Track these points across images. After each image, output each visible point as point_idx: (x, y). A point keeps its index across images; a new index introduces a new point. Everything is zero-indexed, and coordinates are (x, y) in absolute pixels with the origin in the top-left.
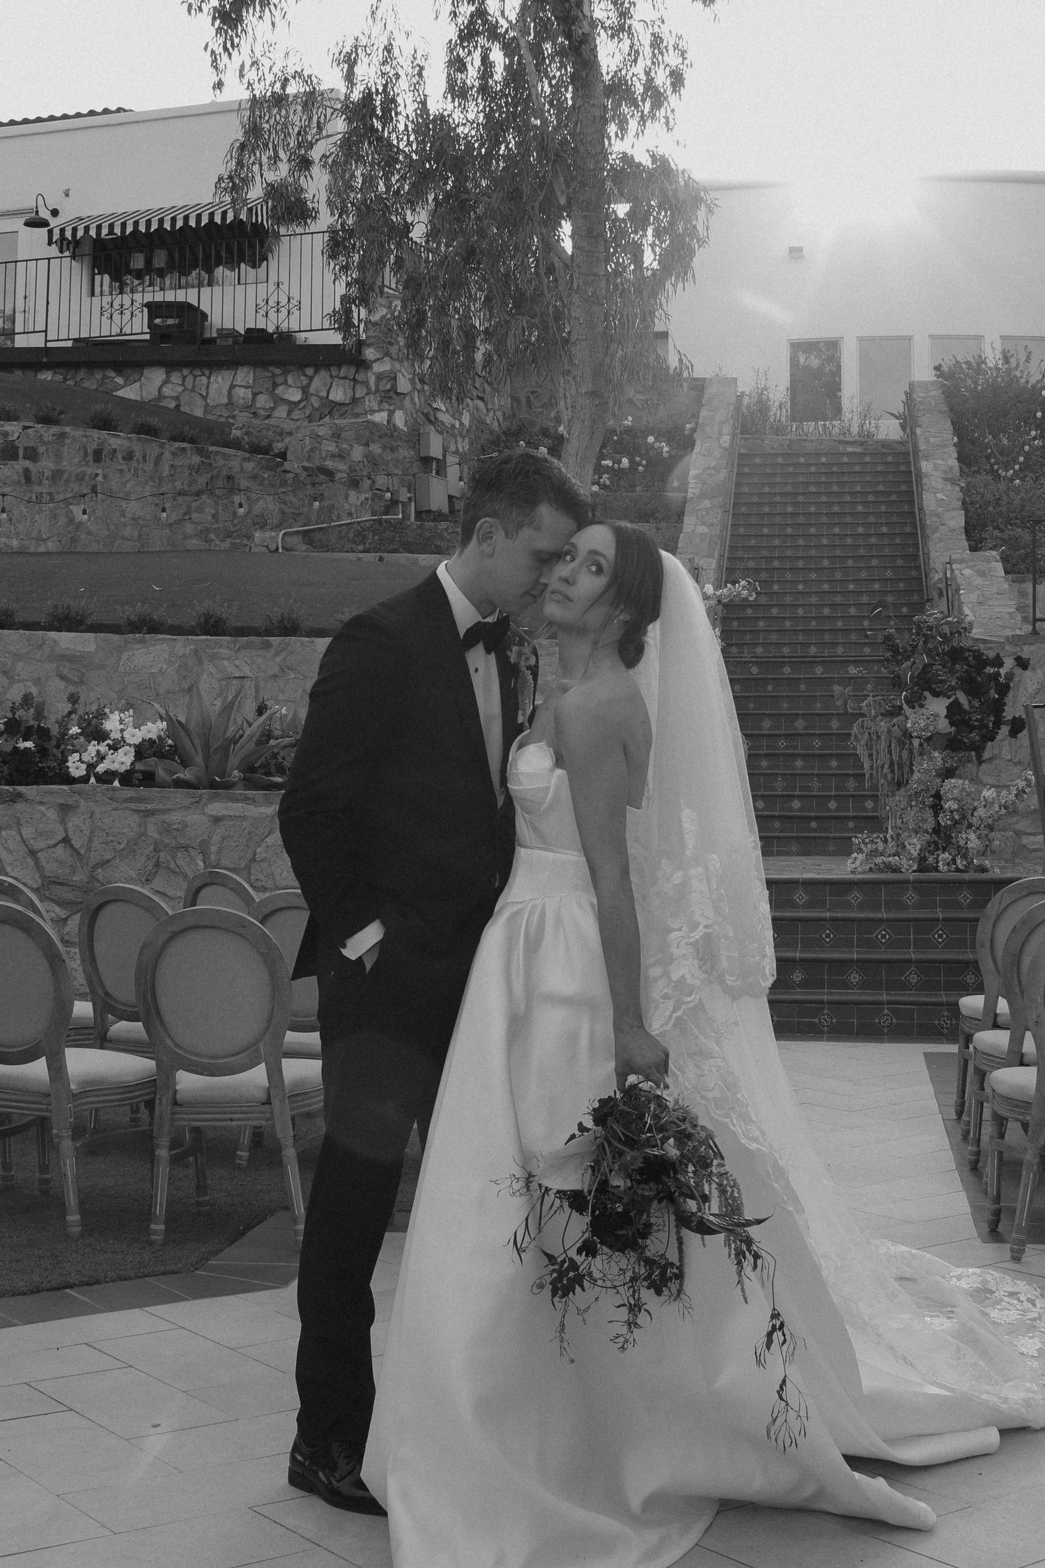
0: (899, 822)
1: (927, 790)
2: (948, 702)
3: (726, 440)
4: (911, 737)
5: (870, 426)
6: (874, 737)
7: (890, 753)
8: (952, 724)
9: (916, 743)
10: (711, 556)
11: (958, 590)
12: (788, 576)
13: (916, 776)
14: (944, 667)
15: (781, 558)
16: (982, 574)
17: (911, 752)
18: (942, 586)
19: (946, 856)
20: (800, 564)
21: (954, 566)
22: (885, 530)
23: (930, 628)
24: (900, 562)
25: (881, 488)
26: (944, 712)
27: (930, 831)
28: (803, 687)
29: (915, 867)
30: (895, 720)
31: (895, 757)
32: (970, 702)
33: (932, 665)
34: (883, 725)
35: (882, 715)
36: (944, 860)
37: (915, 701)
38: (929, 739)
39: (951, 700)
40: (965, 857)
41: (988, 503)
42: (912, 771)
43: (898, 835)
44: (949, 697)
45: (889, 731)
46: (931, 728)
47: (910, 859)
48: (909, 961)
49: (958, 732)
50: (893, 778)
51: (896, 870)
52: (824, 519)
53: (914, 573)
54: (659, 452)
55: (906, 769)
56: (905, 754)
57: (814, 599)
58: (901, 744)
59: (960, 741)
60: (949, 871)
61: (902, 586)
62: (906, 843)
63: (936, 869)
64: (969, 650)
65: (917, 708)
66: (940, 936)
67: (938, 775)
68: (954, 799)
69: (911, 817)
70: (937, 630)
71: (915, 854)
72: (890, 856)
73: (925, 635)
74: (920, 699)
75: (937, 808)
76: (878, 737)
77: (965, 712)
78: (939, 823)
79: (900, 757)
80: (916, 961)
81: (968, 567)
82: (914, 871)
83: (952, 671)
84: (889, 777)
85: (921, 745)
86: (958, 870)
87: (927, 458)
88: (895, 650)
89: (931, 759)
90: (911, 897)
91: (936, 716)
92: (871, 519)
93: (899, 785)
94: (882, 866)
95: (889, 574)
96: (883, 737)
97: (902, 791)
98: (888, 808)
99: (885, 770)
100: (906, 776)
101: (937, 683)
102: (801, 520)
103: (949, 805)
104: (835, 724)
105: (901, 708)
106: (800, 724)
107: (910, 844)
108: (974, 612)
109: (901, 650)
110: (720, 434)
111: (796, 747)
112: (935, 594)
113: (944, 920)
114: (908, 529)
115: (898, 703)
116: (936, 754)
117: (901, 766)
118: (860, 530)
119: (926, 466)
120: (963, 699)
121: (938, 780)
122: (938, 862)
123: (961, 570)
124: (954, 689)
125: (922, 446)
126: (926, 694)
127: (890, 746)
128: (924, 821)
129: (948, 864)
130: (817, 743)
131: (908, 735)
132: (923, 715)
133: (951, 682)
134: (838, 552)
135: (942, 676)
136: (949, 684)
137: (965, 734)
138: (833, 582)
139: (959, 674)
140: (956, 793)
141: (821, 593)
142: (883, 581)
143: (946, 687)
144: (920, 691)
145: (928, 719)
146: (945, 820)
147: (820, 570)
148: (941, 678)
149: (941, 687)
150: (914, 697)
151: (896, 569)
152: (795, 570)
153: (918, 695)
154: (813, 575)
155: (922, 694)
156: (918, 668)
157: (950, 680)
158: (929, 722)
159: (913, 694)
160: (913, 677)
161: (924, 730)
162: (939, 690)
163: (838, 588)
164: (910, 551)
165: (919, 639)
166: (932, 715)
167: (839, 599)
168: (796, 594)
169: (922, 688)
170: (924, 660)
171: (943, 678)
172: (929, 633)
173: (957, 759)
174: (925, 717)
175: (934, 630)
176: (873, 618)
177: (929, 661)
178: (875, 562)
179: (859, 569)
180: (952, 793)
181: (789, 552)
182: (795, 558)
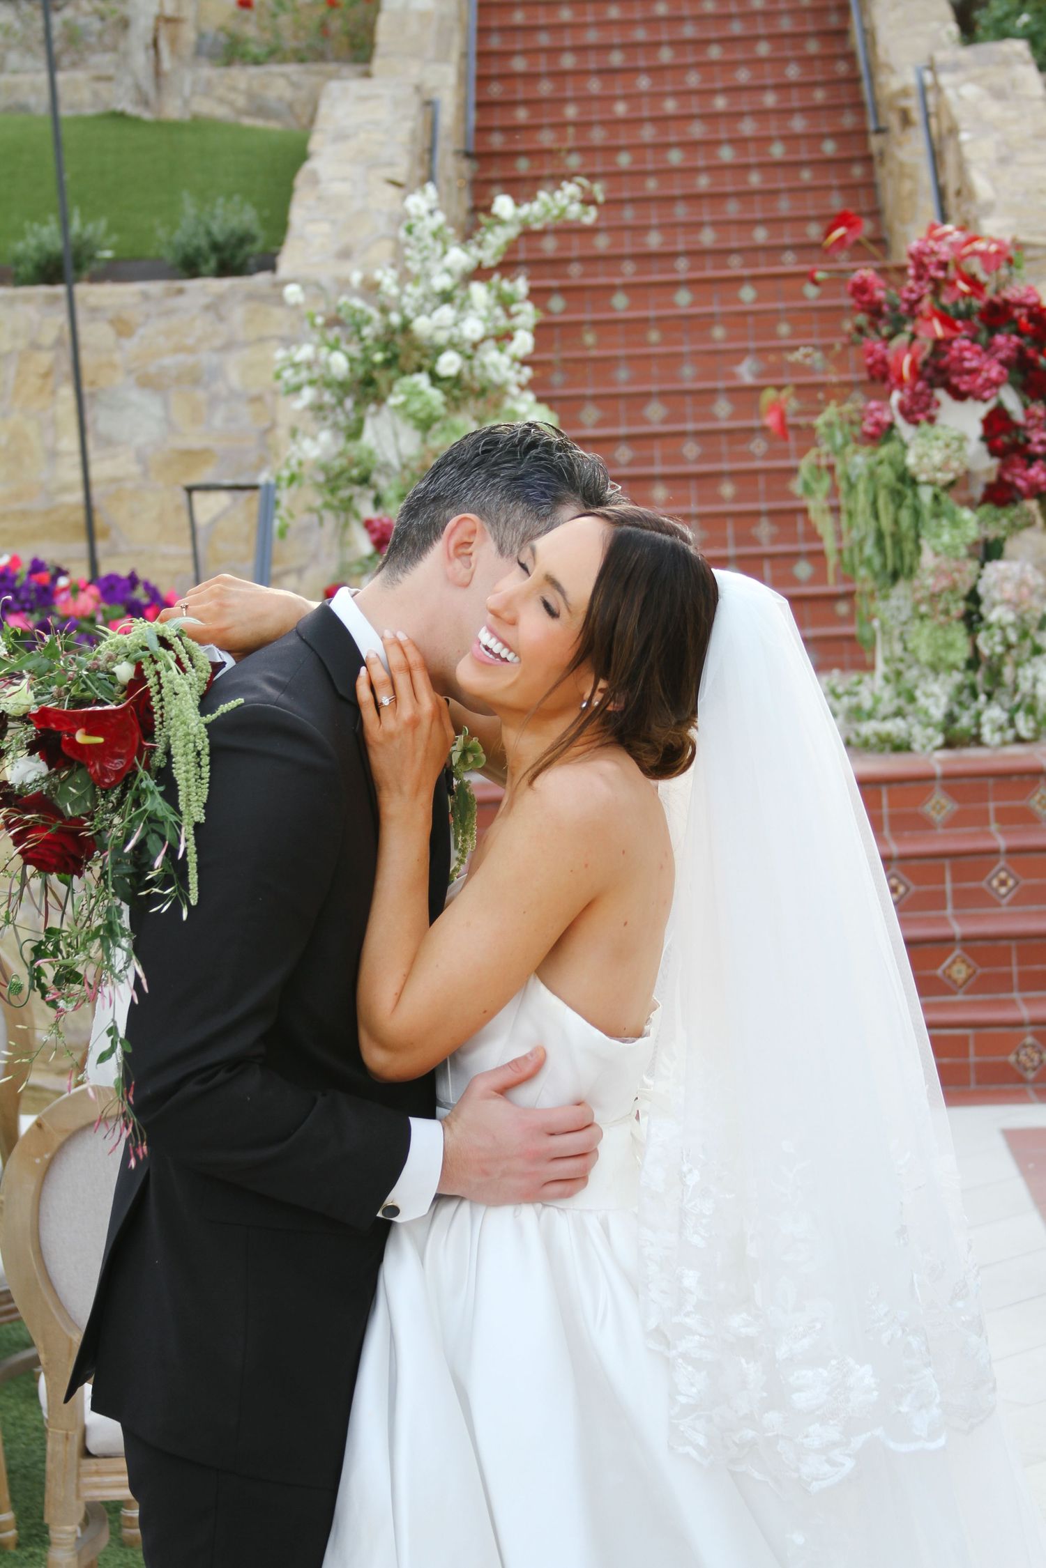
0: (898, 648)
1: (953, 589)
2: (982, 409)
4: (914, 483)
6: (843, 485)
7: (876, 516)
8: (994, 451)
9: (926, 494)
10: (442, 58)
11: (954, 131)
12: (594, 86)
13: (928, 559)
14: (974, 340)
15: (580, 50)
16: (999, 94)
17: (917, 513)
18: (913, 104)
19: (995, 714)
20: (616, 59)
21: (945, 79)
23: (943, 266)
24: (813, 47)
26: (976, 430)
27: (962, 665)
28: (654, 336)
29: (939, 740)
30: (885, 451)
31: (886, 523)
32: (1026, 407)
33: (948, 342)
34: (859, 461)
35: (856, 440)
36: (992, 721)
37: (918, 411)
38: (950, 486)
39: (991, 405)
40: (1031, 711)
42: (918, 549)
43: (899, 674)
44: (985, 401)
45: (872, 475)
46: (955, 464)
47: (928, 725)
48: (950, 939)
49: (1004, 467)
50: (884, 566)
51: (901, 747)
53: (842, 68)
55: (908, 546)
56: (905, 517)
57: (649, 134)
58: (897, 497)
59: (1011, 486)
60: (1004, 743)
61: (819, 95)
62: (918, 693)
63: (977, 740)
64: (1020, 305)
65: (925, 426)
66: (1003, 883)
67: (971, 556)
68: (1007, 602)
69: (923, 640)
70: (958, 269)
71: (938, 713)
72: (885, 718)
73: (934, 280)
74: (928, 406)
75: (973, 619)
76: (852, 487)
77: (1016, 427)
78: (976, 649)
79: (896, 522)
80: (966, 939)
81: (974, 80)
82: (937, 748)
83: (989, 348)
84: (877, 562)
85: (936, 498)
86: (1019, 740)
88: (875, 311)
89: (956, 523)
90: (939, 806)
91: (962, 439)
93: (895, 576)
94: (873, 740)
95: (793, 72)
96: (861, 487)
97: (901, 588)
98: (876, 624)
99: (869, 549)
100: (907, 560)
101: (960, 375)
103: (996, 614)
104: (723, 408)
105: (891, 426)
106: (655, 411)
107: (927, 695)
108: (993, 180)
109: (886, 309)
111: (650, 461)
112: (893, 120)
113: (1011, 851)
115: (886, 418)
116: (966, 514)
117: (898, 540)
120: (1011, 400)
121: (973, 565)
122: (978, 725)
123: (956, 87)
124: (994, 384)
126: (941, 394)
127: (874, 503)
128: (950, 646)
129: (1001, 729)
130: (691, 449)
131: (907, 480)
132: (937, 438)
133: (988, 371)
134: (689, 31)
135: (970, 360)
136: (984, 375)
137: (1018, 471)
138: (683, 94)
139: (1002, 355)
140: (1009, 590)
141: (661, 120)
142: (783, 87)
143: (980, 381)
144: (928, 391)
145: (947, 446)
146: (990, 643)
147: (656, 71)
148: (967, 365)
149: (965, 383)
150: (917, 403)
151: (806, 61)
152: (607, 73)
153: (924, 398)
154: (644, 83)
155: (931, 396)
156: (923, 347)
157: (986, 366)
158: (948, 452)
159: (915, 396)
160: (913, 364)
161: (940, 470)
162: (963, 387)
163: (695, 106)
164: (833, 20)
165: (922, 288)
166: (954, 438)
167: (697, 130)
168: (613, 124)
169: (932, 385)
170: (934, 331)
171: (973, 364)
172: (941, 274)
173: (1004, 521)
174: (940, 443)
175: (951, 268)
176: (768, 166)
177: (944, 331)
178: (763, 49)
179: (732, 65)
180: (1002, 591)
181: (592, 36)
182: (605, 48)
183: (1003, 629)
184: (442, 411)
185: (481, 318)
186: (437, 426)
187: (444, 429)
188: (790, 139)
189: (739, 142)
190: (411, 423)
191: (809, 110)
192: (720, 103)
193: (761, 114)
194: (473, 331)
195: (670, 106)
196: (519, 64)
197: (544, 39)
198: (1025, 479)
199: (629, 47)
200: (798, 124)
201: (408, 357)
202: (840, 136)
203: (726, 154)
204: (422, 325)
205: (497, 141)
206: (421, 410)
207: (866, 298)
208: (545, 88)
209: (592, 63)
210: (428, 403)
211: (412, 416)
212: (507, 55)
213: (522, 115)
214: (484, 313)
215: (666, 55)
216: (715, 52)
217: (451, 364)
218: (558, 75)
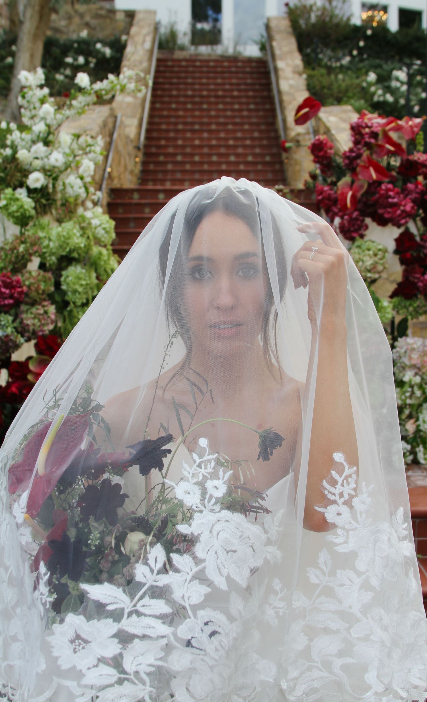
2: (396, 232)
3: (148, 45)
5: (240, 48)
10: (133, 116)
12: (189, 135)
14: (395, 186)
15: (185, 124)
20: (197, 127)
22: (252, 106)
24: (263, 127)
25: (249, 81)
26: (392, 246)
33: (379, 183)
37: (353, 231)
39: (402, 230)
41: (323, 88)
44: (399, 226)
46: (380, 268)
49: (408, 272)
52: (212, 100)
53: (273, 134)
54: (104, 55)
57: (206, 150)
59: (413, 285)
61: (265, 142)
65: (357, 241)
70: (385, 137)
73: (368, 145)
74: (359, 228)
83: (405, 192)
87: (282, 59)
88: (326, 163)
91: (382, 251)
92: (244, 100)
95: (256, 135)
101: (385, 207)
102: (197, 99)
110: (144, 41)
114: (268, 106)
116: (385, 303)
118: (236, 107)
119: (280, 64)
120: (413, 228)
124: (406, 215)
125: (277, 52)
126: (368, 221)
132: (369, 250)
133: (405, 206)
134: (222, 120)
135: (393, 198)
136: (402, 208)
137: (418, 276)
138: (219, 139)
139: (414, 196)
140: (416, 359)
141: (211, 147)
142: (253, 139)
143: (399, 212)
144: (361, 218)
145: (375, 255)
146: (403, 397)
147: (210, 131)
148: (390, 200)
149: (389, 213)
150: (353, 226)
151: (261, 131)
152: (193, 131)
153: (359, 222)
154: (205, 135)
155: (363, 221)
156: (362, 187)
157: (403, 203)
158: (376, 259)
159: (352, 221)
160: (353, 197)
161: (369, 271)
162: (387, 216)
163: (222, 143)
164: (270, 120)
165: (359, 149)
166: (380, 250)
167: (223, 150)
168: (194, 147)
169: (364, 214)
170: (371, 176)
171: (395, 200)
172: (373, 141)
173: (411, 309)
174: (371, 252)
175: (381, 136)
176: (247, 163)
177: (377, 177)
178: (246, 127)
179: (235, 131)
180: (410, 358)
181: (189, 120)
182: (193, 124)
183: (412, 386)
184: (33, 212)
185: (64, 153)
186: (31, 224)
187: (35, 225)
188: (255, 155)
189: (237, 155)
190: (12, 220)
191: (262, 147)
192: (231, 142)
193: (245, 147)
194: (57, 160)
195: (214, 142)
196: (164, 127)
197: (173, 120)
198: (422, 281)
199: (201, 124)
200: (257, 151)
201: (13, 176)
202: (272, 155)
203: (232, 158)
204: (22, 154)
205: (154, 150)
206: (17, 211)
207: (322, 153)
208: (172, 135)
209: (188, 127)
210: (22, 207)
211: (11, 215)
212: (160, 124)
213: (163, 142)
214: (67, 151)
215: (214, 127)
216: (230, 127)
217: (37, 180)
218: (177, 131)
